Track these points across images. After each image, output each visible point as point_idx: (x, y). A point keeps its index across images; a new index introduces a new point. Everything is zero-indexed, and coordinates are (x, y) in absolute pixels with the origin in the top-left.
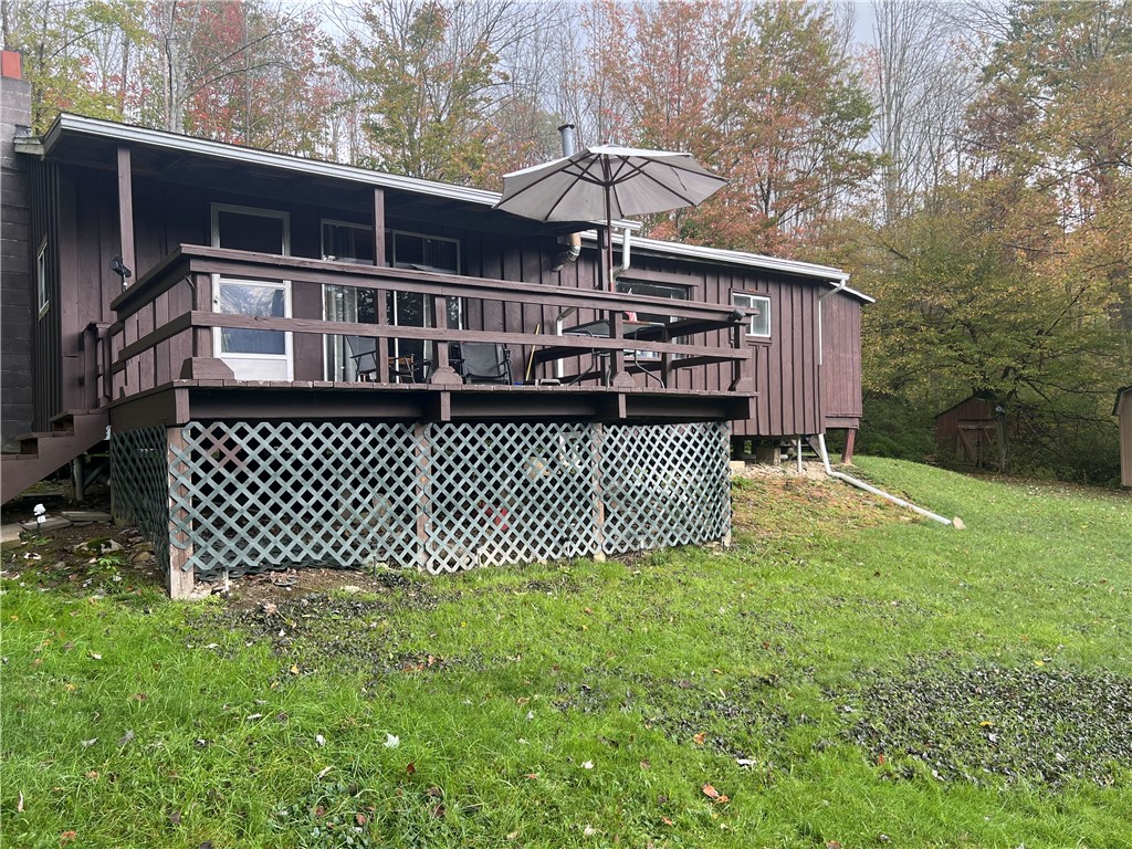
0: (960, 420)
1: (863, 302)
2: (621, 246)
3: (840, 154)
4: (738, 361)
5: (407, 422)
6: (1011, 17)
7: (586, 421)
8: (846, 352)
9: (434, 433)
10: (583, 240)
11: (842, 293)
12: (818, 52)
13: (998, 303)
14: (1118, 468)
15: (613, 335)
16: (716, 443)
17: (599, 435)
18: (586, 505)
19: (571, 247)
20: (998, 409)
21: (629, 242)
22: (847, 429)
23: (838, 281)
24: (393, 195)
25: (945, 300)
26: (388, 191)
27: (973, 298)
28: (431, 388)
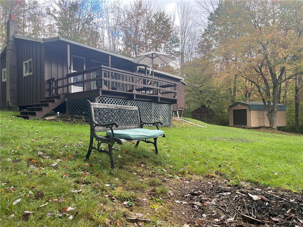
0: (197, 113)
1: (185, 84)
2: (149, 71)
3: (172, 51)
4: (175, 93)
5: (127, 100)
6: (208, 24)
7: (152, 102)
8: (182, 95)
9: (130, 102)
10: (139, 68)
11: (182, 82)
12: (169, 26)
13: (208, 87)
14: (229, 123)
15: (157, 86)
16: (170, 108)
17: (154, 105)
18: (151, 117)
19: (137, 69)
20: (206, 110)
21: (151, 70)
22: (182, 111)
23: (182, 80)
24: (112, 56)
25: (197, 86)
26: (111, 56)
27: (202, 85)
28: (133, 93)
